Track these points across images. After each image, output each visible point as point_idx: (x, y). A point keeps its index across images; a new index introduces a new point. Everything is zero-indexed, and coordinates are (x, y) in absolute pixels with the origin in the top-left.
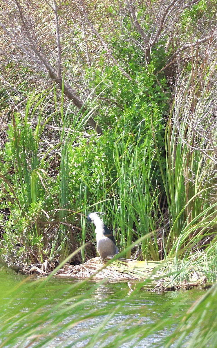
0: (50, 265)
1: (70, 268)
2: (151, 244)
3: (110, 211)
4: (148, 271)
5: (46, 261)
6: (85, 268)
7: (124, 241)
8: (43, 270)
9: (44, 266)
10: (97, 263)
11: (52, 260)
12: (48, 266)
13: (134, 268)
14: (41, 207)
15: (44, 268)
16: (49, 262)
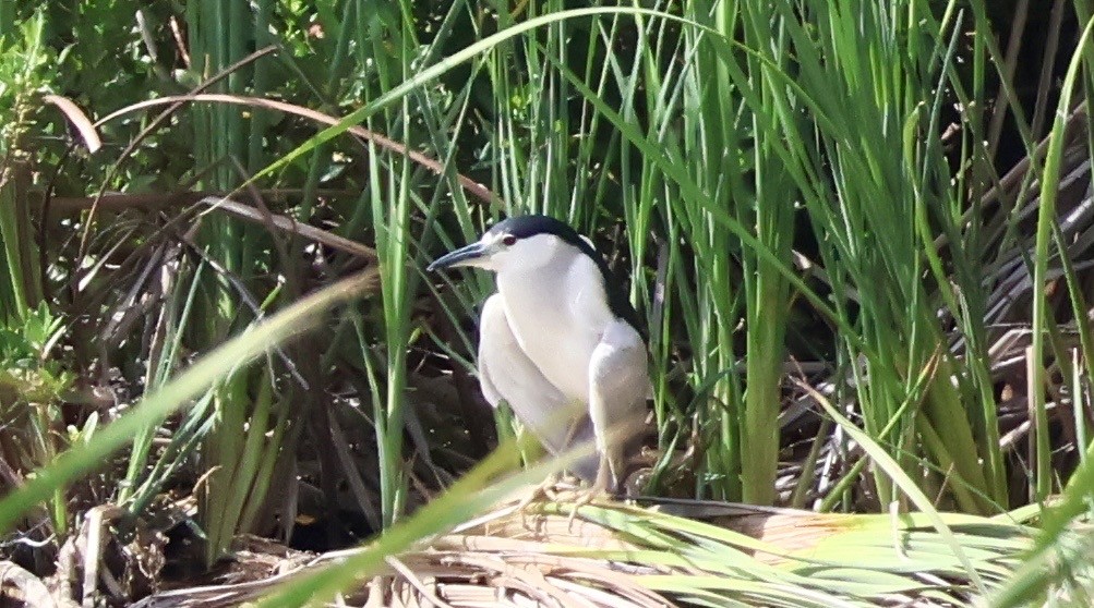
0: (127, 550)
1: (282, 574)
2: (941, 378)
3: (603, 121)
4: (913, 594)
5: (95, 516)
6: (403, 569)
7: (723, 350)
8: (65, 588)
9: (76, 558)
10: (502, 534)
11: (141, 511)
12: (111, 558)
13: (805, 573)
14: (42, 71)
15: (78, 573)
16: (120, 526)
